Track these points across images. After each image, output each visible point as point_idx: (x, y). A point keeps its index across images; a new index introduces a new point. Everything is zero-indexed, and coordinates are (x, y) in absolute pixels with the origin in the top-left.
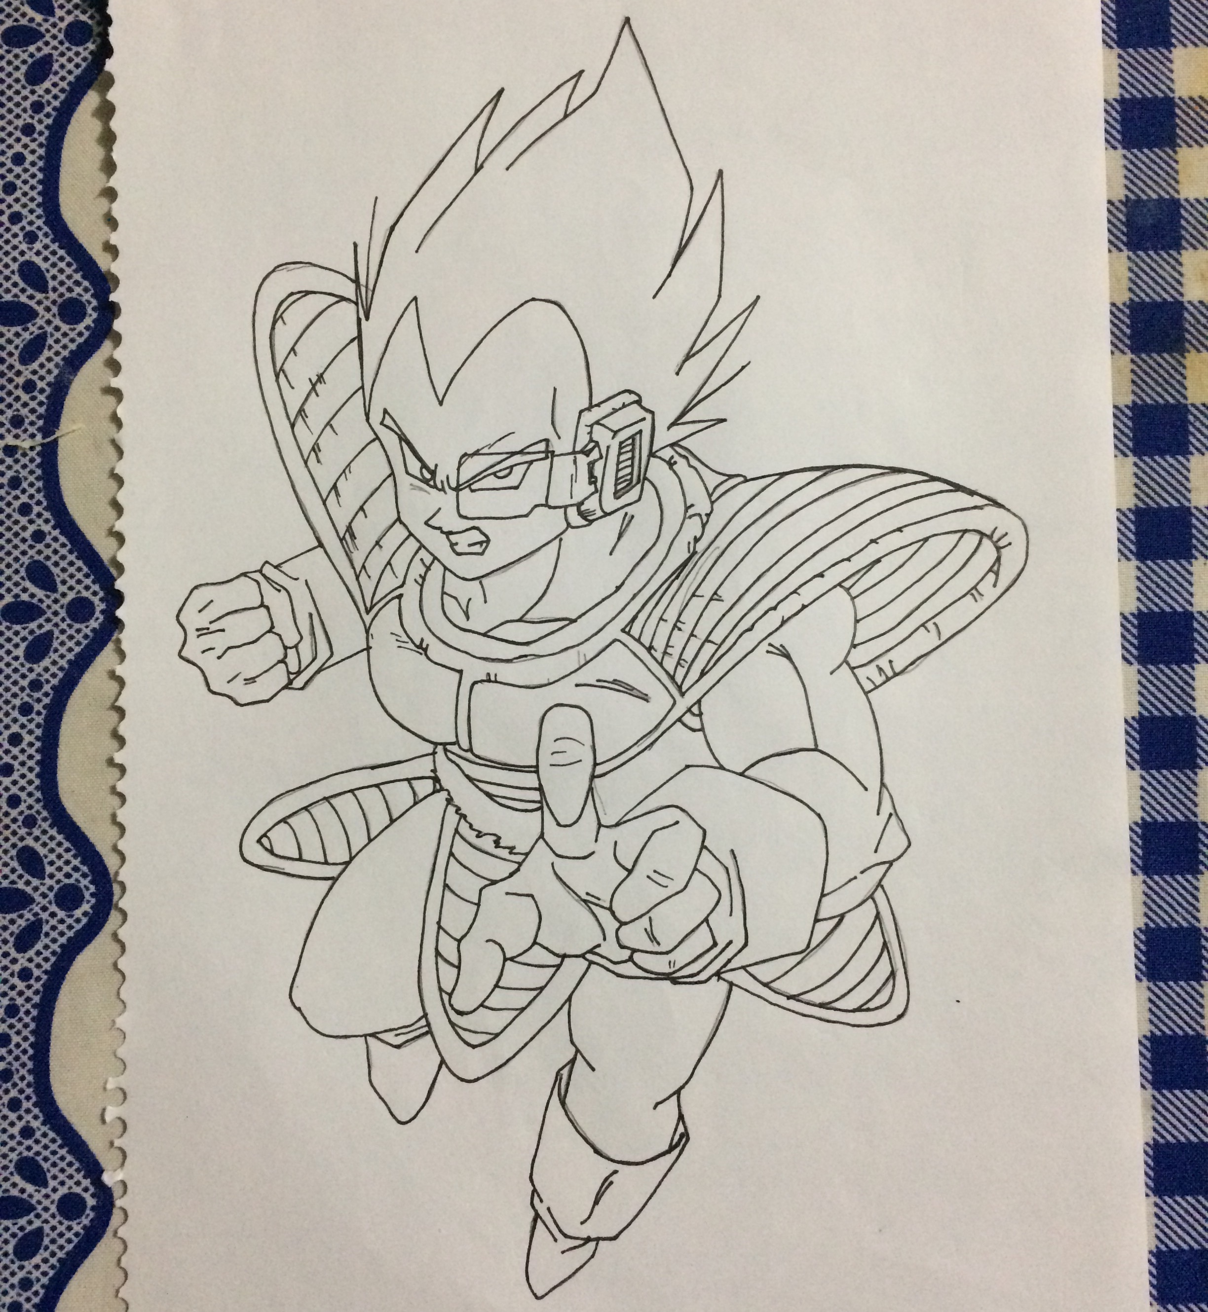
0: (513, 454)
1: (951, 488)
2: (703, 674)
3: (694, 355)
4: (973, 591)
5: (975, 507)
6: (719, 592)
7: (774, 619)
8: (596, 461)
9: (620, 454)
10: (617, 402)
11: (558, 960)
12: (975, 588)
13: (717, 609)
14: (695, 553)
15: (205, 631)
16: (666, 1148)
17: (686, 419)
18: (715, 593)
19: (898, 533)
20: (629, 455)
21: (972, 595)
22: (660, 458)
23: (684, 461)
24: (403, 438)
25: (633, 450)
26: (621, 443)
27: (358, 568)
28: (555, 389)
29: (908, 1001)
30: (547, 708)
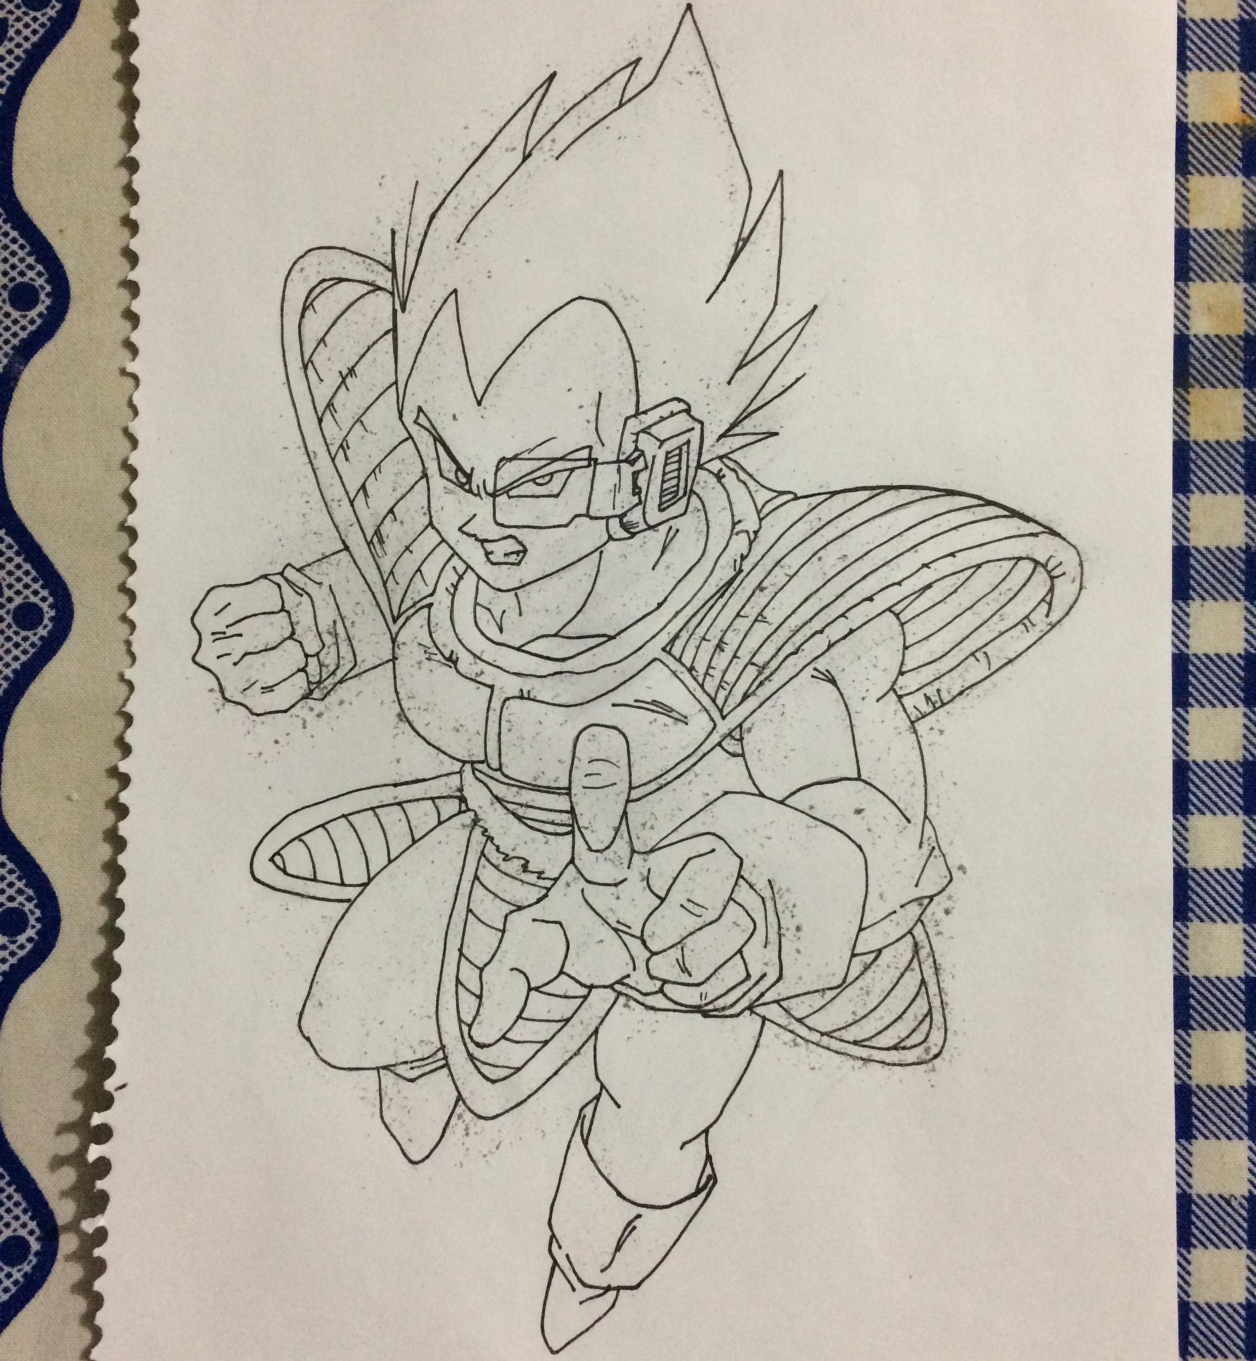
0: (554, 460)
1: (1006, 513)
2: (745, 697)
3: (746, 364)
4: (1025, 621)
5: (1031, 535)
6: (764, 614)
7: (820, 643)
8: (641, 470)
9: (666, 465)
10: (664, 411)
12: (1027, 617)
13: (761, 631)
14: (741, 571)
15: (222, 636)
16: (693, 1190)
17: (737, 430)
18: (760, 614)
19: (950, 558)
20: (675, 466)
21: (1024, 624)
22: (707, 470)
23: (733, 475)
24: (438, 439)
25: (679, 461)
26: (668, 453)
27: (385, 574)
28: (600, 394)
29: (945, 1041)
30: (582, 728)
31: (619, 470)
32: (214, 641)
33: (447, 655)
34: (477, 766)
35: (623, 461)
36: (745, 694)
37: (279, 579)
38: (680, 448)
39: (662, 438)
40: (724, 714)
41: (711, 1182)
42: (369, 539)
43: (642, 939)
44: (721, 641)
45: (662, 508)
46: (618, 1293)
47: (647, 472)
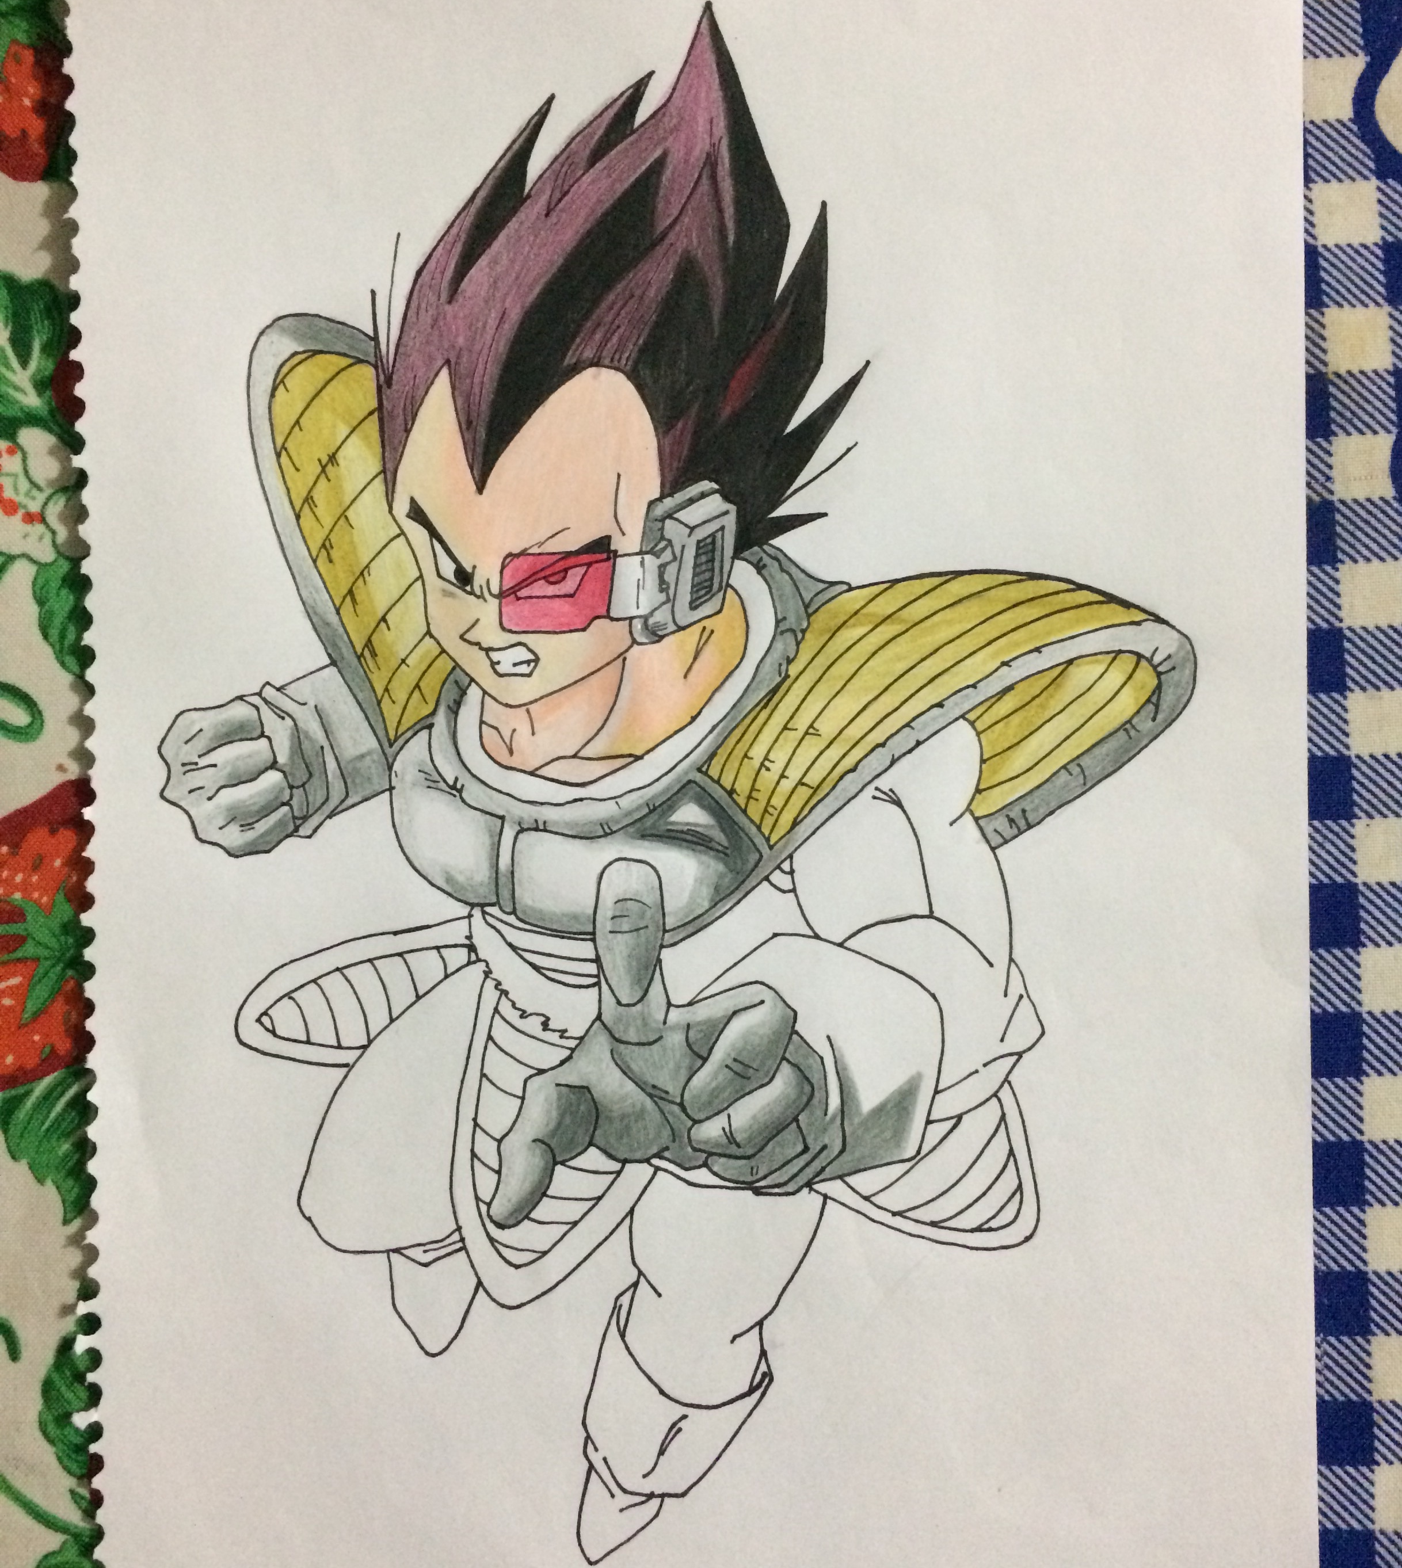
0: (568, 554)
1: (1101, 599)
4: (1127, 727)
5: (1132, 623)
6: (816, 725)
7: (882, 758)
9: (697, 555)
10: (693, 492)
11: (617, 1166)
12: (1129, 721)
13: (814, 745)
16: (746, 1388)
17: (778, 513)
20: (708, 557)
22: (745, 559)
23: (775, 564)
24: (435, 535)
25: (713, 551)
26: (699, 542)
27: (380, 691)
28: (619, 476)
29: (1038, 1220)
30: (606, 863)
31: (642, 563)
32: (184, 774)
33: (451, 783)
34: (488, 909)
35: (647, 553)
36: (795, 819)
37: (256, 700)
38: (713, 535)
39: (692, 525)
40: (772, 843)
41: (767, 1380)
42: (359, 651)
43: (682, 1105)
44: (766, 758)
45: (694, 606)
46: (662, 1501)
47: (675, 565)
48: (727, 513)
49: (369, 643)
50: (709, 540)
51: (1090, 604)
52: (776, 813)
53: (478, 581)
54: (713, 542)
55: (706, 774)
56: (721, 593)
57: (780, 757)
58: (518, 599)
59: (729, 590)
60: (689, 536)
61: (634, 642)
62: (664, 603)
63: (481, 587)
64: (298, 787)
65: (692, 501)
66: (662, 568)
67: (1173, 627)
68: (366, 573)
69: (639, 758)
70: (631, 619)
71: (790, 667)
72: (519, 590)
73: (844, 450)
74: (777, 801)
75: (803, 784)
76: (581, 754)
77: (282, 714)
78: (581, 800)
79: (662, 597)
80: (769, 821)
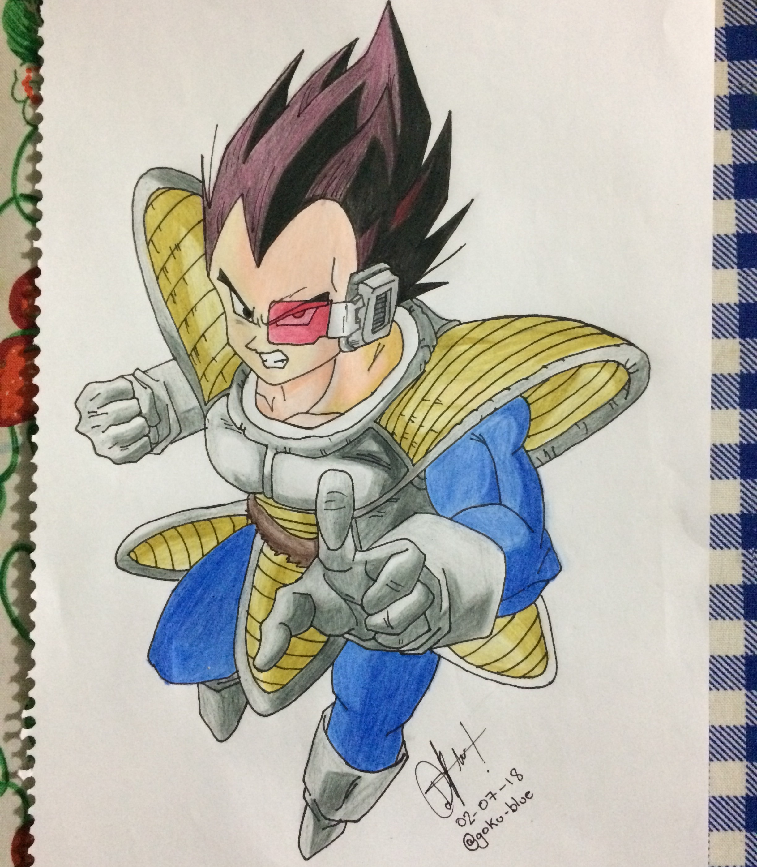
0: (306, 302)
4: (611, 402)
6: (440, 398)
7: (476, 417)
8: (360, 307)
9: (376, 304)
10: (375, 269)
11: (326, 638)
12: (612, 399)
16: (393, 763)
17: (422, 281)
20: (382, 305)
22: (403, 307)
23: (419, 310)
24: (233, 290)
25: (385, 302)
26: (377, 297)
27: (200, 375)
28: (334, 259)
29: (556, 673)
30: (323, 472)
31: (346, 307)
32: (90, 417)
33: (239, 426)
34: (258, 496)
35: (349, 302)
36: (427, 450)
37: (131, 378)
38: (385, 293)
39: (374, 287)
40: (414, 462)
41: (405, 758)
42: (189, 353)
43: (362, 605)
44: (412, 416)
45: (374, 332)
46: (346, 825)
47: (365, 308)
48: (393, 281)
49: (195, 349)
50: (383, 296)
51: (592, 334)
52: (417, 446)
53: (256, 315)
54: (386, 297)
55: (379, 424)
56: (389, 325)
57: (419, 415)
58: (278, 326)
59: (394, 323)
60: (372, 293)
61: (341, 350)
62: (358, 330)
63: (258, 319)
64: (153, 427)
65: (374, 274)
66: (357, 311)
67: (638, 348)
68: (194, 310)
69: (342, 414)
70: (339, 338)
71: (427, 366)
72: (278, 321)
73: (458, 248)
74: (418, 440)
75: (432, 431)
76: (311, 412)
77: (146, 386)
78: (310, 437)
79: (357, 326)
80: (413, 450)
